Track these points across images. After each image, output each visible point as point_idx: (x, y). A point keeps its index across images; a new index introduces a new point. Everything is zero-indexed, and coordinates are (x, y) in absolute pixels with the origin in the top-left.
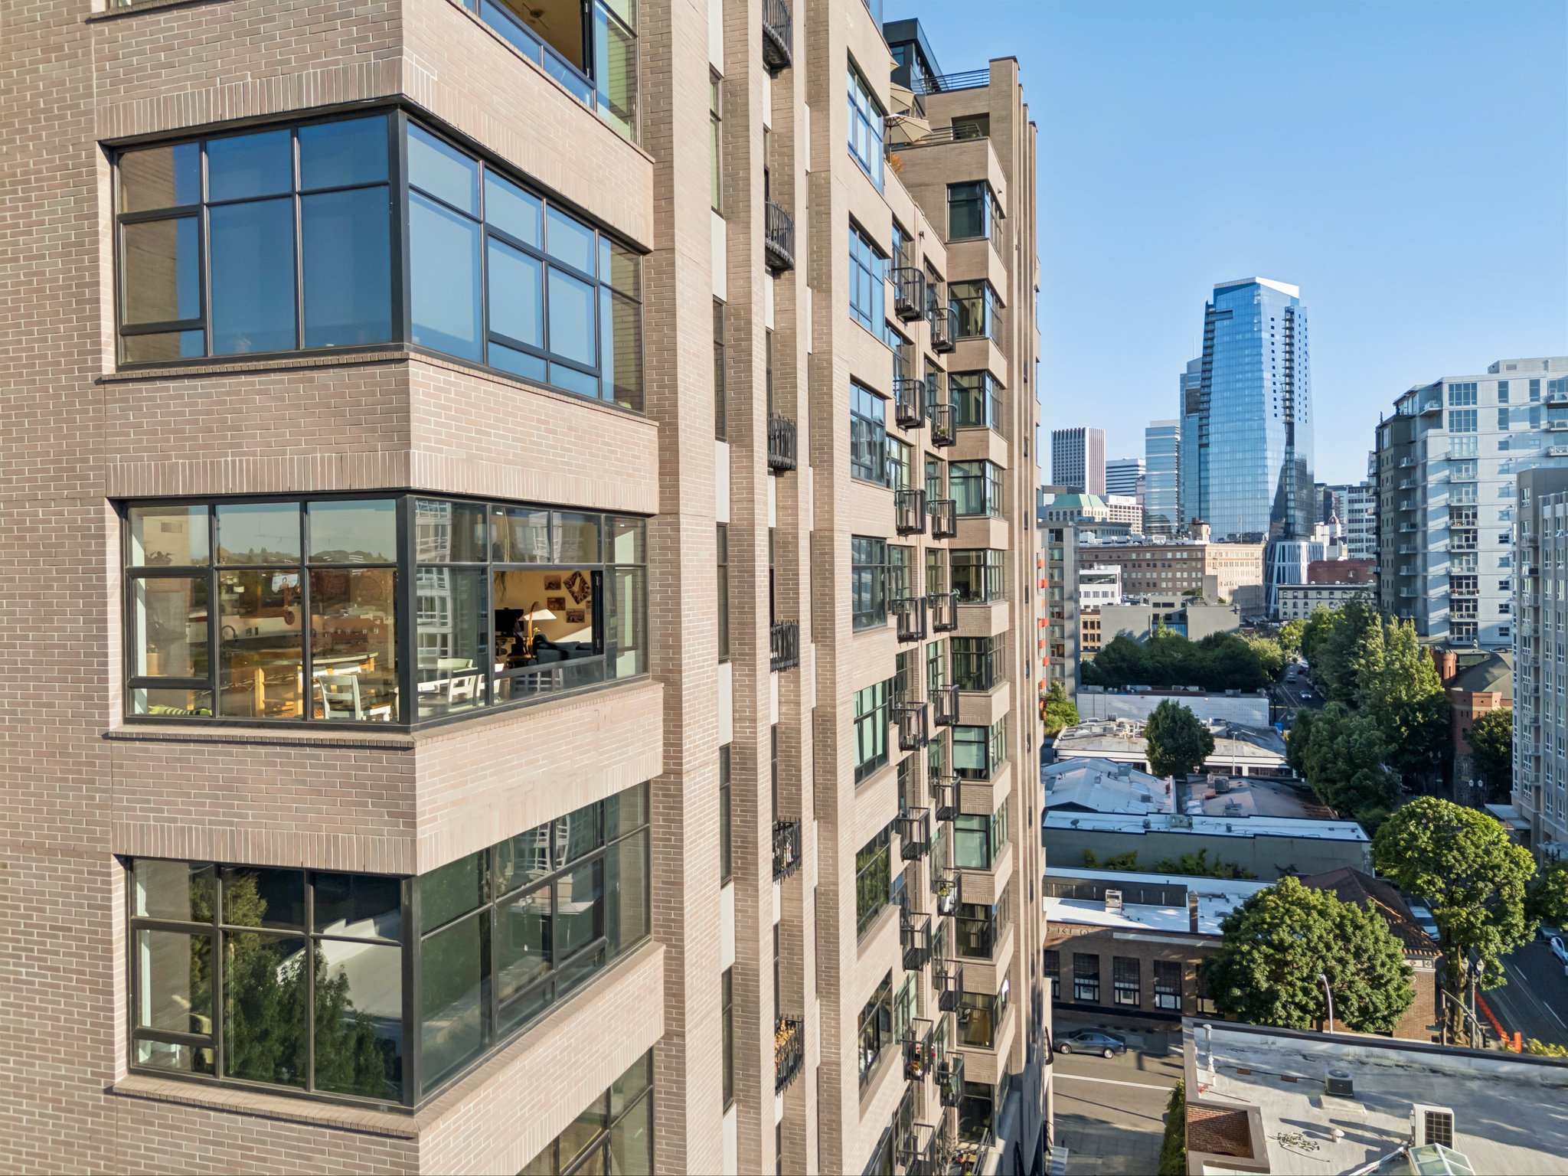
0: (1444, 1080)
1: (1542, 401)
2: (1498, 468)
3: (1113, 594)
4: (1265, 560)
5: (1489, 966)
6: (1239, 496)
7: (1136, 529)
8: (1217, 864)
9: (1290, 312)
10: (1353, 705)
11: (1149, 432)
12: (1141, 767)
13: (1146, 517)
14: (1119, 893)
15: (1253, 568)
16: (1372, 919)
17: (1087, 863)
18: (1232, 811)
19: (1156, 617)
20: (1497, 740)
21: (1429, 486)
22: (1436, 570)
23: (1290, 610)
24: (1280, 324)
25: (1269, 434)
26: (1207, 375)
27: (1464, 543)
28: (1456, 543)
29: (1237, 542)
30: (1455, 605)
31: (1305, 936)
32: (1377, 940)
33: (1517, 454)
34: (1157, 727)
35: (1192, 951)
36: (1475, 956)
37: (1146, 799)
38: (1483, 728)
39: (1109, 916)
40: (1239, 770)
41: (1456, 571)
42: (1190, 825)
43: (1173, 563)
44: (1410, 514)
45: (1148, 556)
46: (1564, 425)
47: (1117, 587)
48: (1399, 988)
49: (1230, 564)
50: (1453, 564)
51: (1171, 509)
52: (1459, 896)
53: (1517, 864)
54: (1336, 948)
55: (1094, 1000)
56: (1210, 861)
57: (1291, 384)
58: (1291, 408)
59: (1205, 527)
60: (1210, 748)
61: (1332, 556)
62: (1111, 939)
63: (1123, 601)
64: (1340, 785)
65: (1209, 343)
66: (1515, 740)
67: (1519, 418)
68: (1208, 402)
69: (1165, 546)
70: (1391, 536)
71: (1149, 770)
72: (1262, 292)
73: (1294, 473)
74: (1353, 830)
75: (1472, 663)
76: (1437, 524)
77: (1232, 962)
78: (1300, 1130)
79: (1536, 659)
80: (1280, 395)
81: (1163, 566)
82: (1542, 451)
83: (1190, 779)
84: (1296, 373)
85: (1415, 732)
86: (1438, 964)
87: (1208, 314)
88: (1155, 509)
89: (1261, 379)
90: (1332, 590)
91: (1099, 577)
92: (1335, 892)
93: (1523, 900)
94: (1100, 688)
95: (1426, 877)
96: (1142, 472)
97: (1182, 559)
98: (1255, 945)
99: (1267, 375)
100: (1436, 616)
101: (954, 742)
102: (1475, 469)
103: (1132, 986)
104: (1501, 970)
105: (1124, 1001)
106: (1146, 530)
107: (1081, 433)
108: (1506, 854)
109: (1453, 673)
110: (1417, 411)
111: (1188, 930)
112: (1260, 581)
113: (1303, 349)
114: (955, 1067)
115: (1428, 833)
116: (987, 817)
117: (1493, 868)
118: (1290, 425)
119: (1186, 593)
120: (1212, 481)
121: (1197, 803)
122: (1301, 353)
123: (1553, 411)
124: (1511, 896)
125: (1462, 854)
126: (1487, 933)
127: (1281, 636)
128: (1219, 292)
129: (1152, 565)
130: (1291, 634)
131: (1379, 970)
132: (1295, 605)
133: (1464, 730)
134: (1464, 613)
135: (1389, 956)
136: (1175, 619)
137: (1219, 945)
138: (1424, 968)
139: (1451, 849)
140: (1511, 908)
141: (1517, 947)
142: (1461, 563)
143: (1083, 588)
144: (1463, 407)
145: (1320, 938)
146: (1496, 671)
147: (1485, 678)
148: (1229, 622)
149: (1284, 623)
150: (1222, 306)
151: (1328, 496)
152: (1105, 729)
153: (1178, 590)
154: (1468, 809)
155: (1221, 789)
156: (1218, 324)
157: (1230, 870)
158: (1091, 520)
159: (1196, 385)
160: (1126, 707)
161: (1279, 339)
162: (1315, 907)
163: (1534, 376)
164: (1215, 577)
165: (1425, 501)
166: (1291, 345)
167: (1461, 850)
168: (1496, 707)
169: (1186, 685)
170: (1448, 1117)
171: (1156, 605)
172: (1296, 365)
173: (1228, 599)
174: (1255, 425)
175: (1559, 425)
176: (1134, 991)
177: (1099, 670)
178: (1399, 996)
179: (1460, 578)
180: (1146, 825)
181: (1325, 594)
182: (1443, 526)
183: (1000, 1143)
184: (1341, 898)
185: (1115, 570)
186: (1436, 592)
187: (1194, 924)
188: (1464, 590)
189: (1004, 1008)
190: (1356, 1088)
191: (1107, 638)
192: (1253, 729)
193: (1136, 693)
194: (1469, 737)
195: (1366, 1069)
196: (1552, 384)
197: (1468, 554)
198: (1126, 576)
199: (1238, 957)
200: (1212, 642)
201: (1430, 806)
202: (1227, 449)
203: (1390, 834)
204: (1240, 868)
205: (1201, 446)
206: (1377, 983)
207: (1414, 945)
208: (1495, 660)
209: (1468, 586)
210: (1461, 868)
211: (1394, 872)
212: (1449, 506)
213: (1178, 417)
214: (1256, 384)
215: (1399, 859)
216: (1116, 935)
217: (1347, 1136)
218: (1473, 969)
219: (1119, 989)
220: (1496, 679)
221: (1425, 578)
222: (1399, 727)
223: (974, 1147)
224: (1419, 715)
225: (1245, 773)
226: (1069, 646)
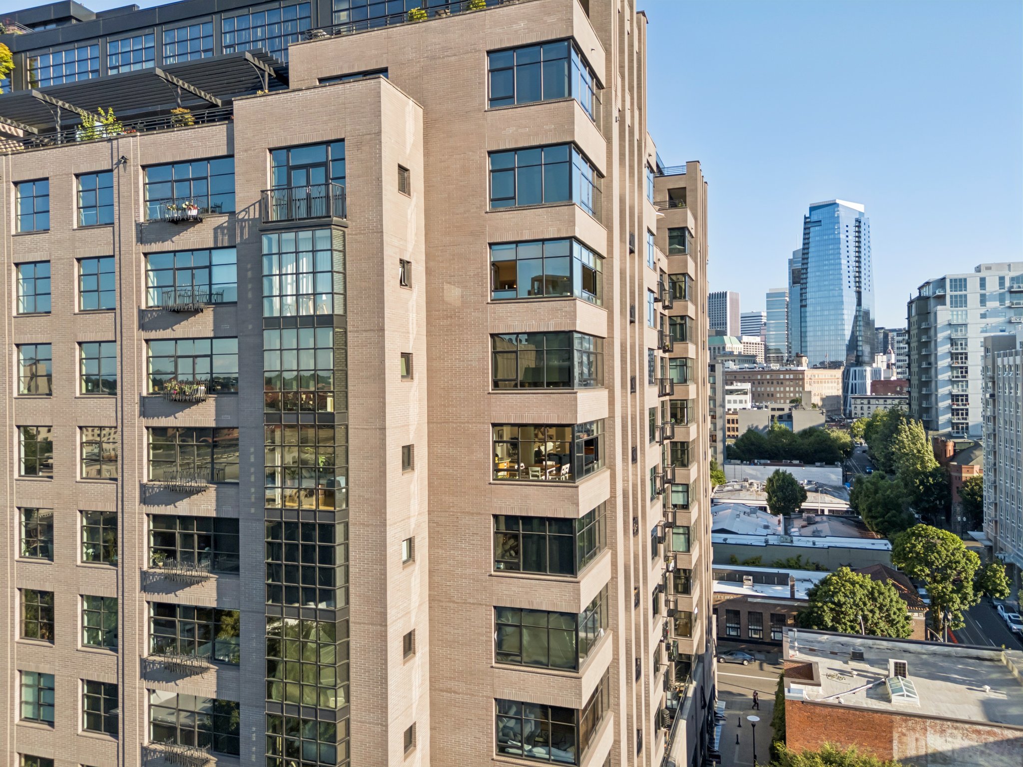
0: (909, 655)
1: (1006, 289)
2: (980, 330)
3: (746, 402)
4: (843, 379)
5: (956, 617)
6: (826, 338)
7: (760, 359)
8: (808, 562)
9: (858, 221)
10: (892, 472)
11: (769, 295)
12: (763, 509)
13: (767, 350)
14: (751, 578)
15: (835, 385)
16: (889, 590)
17: (732, 562)
18: (816, 534)
19: (773, 417)
20: (975, 494)
21: (938, 340)
22: (943, 391)
23: (859, 411)
24: (852, 229)
25: (845, 299)
26: (805, 261)
27: (960, 375)
28: (955, 375)
29: (825, 368)
30: (955, 412)
31: (852, 598)
32: (891, 601)
33: (991, 321)
34: (773, 485)
35: (792, 608)
36: (947, 610)
37: (766, 527)
38: (968, 487)
39: (746, 589)
40: (823, 511)
41: (955, 391)
42: (792, 541)
43: (784, 381)
44: (927, 356)
45: (768, 377)
46: (1019, 304)
47: (748, 397)
48: (903, 627)
49: (820, 382)
50: (953, 387)
51: (783, 345)
52: (938, 578)
53: (970, 561)
54: (869, 604)
55: (737, 636)
56: (803, 561)
57: (859, 267)
58: (859, 282)
59: (804, 359)
60: (804, 498)
61: (887, 376)
62: (746, 601)
63: (752, 407)
64: (880, 520)
65: (806, 241)
66: (985, 493)
67: (993, 298)
68: (806, 278)
69: (779, 370)
70: (916, 369)
71: (769, 511)
72: (840, 209)
73: (861, 323)
74: (886, 545)
75: (963, 448)
76: (944, 363)
77: (812, 612)
78: (837, 672)
79: (994, 446)
80: (852, 274)
81: (778, 383)
82: (1007, 319)
83: (793, 516)
84: (862, 260)
85: (928, 488)
86: (926, 615)
87: (805, 223)
88: (772, 345)
89: (840, 264)
90: (885, 399)
91: (737, 391)
92: (870, 575)
93: (972, 580)
94: (739, 462)
95: (919, 568)
96: (764, 320)
97: (790, 379)
98: (825, 603)
99: (844, 261)
100: (943, 419)
101: (672, 491)
102: (966, 330)
103: (758, 628)
104: (962, 619)
105: (754, 636)
106: (767, 359)
107: (724, 295)
108: (964, 556)
109: (952, 453)
110: (931, 293)
111: (789, 596)
112: (840, 393)
113: (867, 244)
114: (674, 644)
115: (921, 544)
116: (688, 528)
117: (956, 563)
118: (859, 294)
119: (792, 402)
120: (809, 329)
121: (796, 530)
122: (866, 247)
123: (1013, 295)
124: (966, 578)
125: (939, 555)
126: (952, 598)
127: (852, 428)
128: (813, 209)
129: (770, 382)
130: (859, 427)
131: (893, 616)
132: (862, 409)
133: (958, 488)
134: (960, 417)
135: (899, 610)
136: (785, 418)
137: (806, 605)
138: (918, 617)
139: (933, 553)
140: (965, 584)
141: (971, 607)
142: (958, 387)
143: (728, 397)
144: (958, 293)
145: (860, 599)
146: (977, 453)
147: (971, 457)
148: (816, 419)
149: (855, 420)
150: (815, 218)
151: (886, 336)
152: (742, 487)
153: (787, 398)
154: (944, 531)
155: (810, 522)
156: (812, 229)
157: (814, 566)
158: (731, 353)
159: (799, 266)
160: (753, 472)
161: (852, 238)
162: (858, 583)
163: (1002, 274)
164: (810, 392)
165: (936, 349)
166: (859, 242)
167: (939, 553)
168: (975, 475)
169: (791, 460)
170: (904, 664)
171: (773, 409)
172: (862, 255)
173: (820, 403)
174: (836, 293)
175: (1017, 304)
176: (760, 630)
177: (738, 450)
178: (904, 631)
179: (957, 396)
180: (766, 541)
181: (882, 401)
182: (947, 364)
183: (695, 683)
184: (873, 579)
185: (747, 386)
186: (943, 404)
187: (792, 593)
188: (960, 403)
189: (696, 620)
190: (865, 656)
191: (742, 431)
192: (831, 487)
193: (761, 464)
194: (959, 492)
195: (872, 650)
196: (1012, 279)
197: (962, 381)
198: (754, 389)
199: (816, 610)
200: (807, 433)
201: (923, 530)
202: (819, 308)
203: (901, 544)
204: (820, 566)
205: (801, 306)
206: (892, 623)
207: (913, 604)
208: (977, 446)
209: (962, 400)
210: (939, 563)
211: (903, 565)
212: (950, 352)
213: (787, 286)
214: (837, 267)
215: (906, 559)
216: (750, 600)
217: (858, 675)
218: (945, 617)
219: (751, 629)
220: (977, 457)
221: (936, 395)
222: (919, 486)
223: (682, 684)
224: (931, 480)
225: (826, 513)
226: (719, 435)
